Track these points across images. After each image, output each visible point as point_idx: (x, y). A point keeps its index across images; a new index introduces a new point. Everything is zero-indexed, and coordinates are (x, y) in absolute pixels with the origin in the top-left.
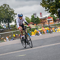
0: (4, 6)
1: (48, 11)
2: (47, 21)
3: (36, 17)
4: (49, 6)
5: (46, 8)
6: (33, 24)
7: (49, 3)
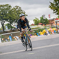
0: (16, 8)
1: (56, 13)
2: (55, 22)
3: (45, 19)
4: (57, 8)
5: (54, 11)
6: (42, 25)
7: (57, 6)
